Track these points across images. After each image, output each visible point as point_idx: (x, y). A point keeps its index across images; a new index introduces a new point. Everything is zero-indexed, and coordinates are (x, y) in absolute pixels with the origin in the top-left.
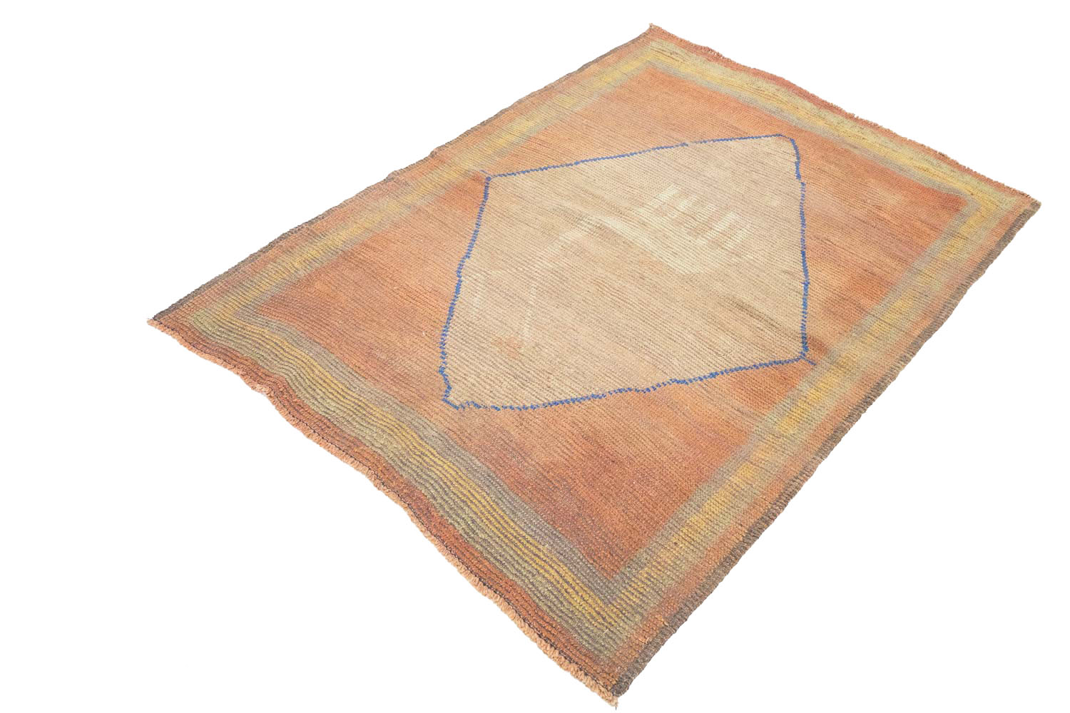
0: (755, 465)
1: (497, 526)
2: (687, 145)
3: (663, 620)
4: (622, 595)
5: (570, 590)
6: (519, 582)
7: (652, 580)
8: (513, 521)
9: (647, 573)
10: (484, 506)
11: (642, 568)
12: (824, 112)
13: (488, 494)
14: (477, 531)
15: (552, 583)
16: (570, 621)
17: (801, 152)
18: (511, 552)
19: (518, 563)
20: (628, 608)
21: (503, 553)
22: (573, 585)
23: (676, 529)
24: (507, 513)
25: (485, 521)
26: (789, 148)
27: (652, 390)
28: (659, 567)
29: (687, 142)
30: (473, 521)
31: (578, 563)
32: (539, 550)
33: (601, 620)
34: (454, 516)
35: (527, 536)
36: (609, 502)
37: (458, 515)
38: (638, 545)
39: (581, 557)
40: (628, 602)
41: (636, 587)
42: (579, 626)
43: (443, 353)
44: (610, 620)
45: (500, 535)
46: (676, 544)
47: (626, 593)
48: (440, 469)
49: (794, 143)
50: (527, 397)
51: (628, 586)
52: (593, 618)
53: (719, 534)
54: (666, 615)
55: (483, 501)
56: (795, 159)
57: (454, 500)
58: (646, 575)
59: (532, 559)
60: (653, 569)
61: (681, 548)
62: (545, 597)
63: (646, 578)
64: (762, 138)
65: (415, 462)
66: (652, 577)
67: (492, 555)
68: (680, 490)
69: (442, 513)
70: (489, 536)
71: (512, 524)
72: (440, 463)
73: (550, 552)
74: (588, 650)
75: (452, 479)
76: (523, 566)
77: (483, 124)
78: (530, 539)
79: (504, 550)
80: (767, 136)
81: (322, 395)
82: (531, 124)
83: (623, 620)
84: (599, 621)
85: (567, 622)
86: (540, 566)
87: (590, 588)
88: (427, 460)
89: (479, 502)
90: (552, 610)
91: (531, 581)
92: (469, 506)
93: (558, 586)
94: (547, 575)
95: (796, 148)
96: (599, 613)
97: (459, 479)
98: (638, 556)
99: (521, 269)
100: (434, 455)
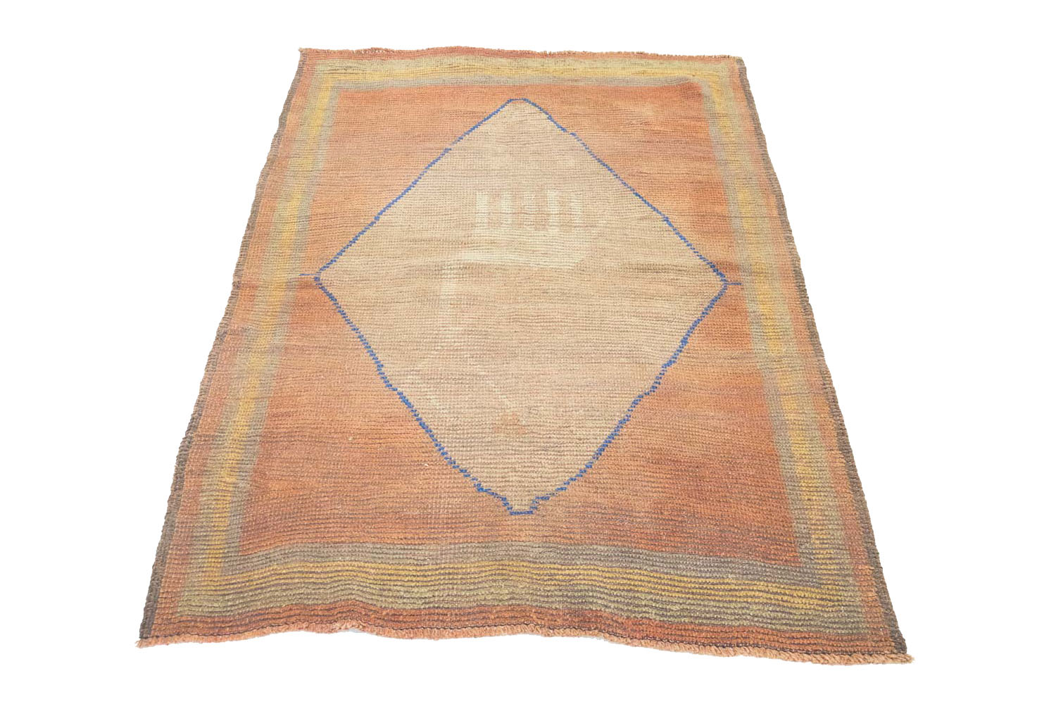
0: (788, 395)
1: (677, 590)
2: (451, 150)
3: (867, 567)
4: (821, 571)
5: (785, 598)
6: (745, 623)
7: (825, 541)
8: (684, 576)
9: (817, 539)
10: (649, 582)
11: (810, 538)
12: (523, 61)
13: (640, 569)
14: (668, 607)
15: (766, 603)
16: (812, 623)
17: (543, 107)
18: (712, 603)
19: (727, 608)
20: (837, 578)
21: (707, 609)
22: (783, 592)
23: (797, 488)
24: (672, 572)
25: (663, 593)
26: (529, 108)
27: (657, 385)
28: (820, 528)
29: (449, 147)
30: (655, 601)
31: (765, 571)
32: (728, 584)
33: (830, 604)
34: (637, 609)
35: (708, 581)
36: (731, 503)
37: (638, 606)
38: (786, 521)
39: (763, 564)
40: (830, 573)
41: (822, 556)
42: (822, 622)
43: (462, 471)
44: (835, 598)
45: (687, 596)
46: (809, 500)
47: (822, 567)
48: (581, 577)
49: (530, 102)
50: (576, 459)
51: (817, 561)
52: (823, 606)
53: (827, 469)
54: (864, 561)
55: (643, 578)
56: (544, 116)
57: (621, 596)
58: (818, 542)
59: (732, 596)
60: (817, 532)
61: (816, 500)
62: (775, 618)
63: (820, 543)
64: (501, 110)
65: (553, 588)
66: (823, 539)
67: (700, 618)
68: (765, 453)
69: (625, 615)
70: (681, 604)
71: (685, 579)
72: (575, 572)
73: (737, 579)
74: (848, 634)
75: (601, 579)
76: (732, 607)
77: (250, 227)
78: (711, 581)
79: (704, 606)
80: (502, 107)
81: (402, 589)
82: (295, 203)
83: (843, 590)
84: (829, 605)
85: (810, 625)
86: (744, 597)
87: (794, 584)
88: (561, 577)
89: (641, 581)
90: (790, 625)
91: (751, 614)
92: (638, 591)
93: (773, 602)
94: (757, 600)
95: (534, 105)
96: (822, 599)
97: (604, 574)
98: (797, 530)
99: (439, 348)
100: (561, 569)
